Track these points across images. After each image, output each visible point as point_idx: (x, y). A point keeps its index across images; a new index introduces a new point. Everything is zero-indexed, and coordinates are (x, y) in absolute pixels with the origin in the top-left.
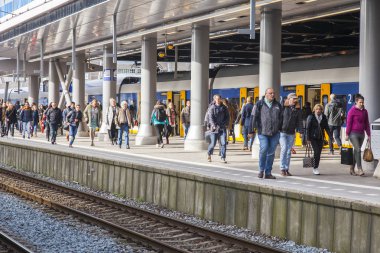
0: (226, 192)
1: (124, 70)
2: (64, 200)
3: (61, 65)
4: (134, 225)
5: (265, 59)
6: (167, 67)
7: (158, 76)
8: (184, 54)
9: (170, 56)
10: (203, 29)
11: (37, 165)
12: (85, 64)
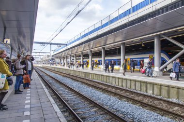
0: (86, 74)
1: (72, 58)
2: (65, 75)
3: (64, 58)
4: (74, 78)
5: (90, 57)
6: (78, 58)
7: (77, 59)
8: (80, 56)
9: (78, 57)
10: (82, 53)
11: (61, 70)
12: (67, 58)
